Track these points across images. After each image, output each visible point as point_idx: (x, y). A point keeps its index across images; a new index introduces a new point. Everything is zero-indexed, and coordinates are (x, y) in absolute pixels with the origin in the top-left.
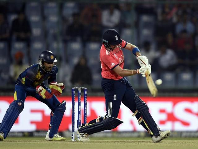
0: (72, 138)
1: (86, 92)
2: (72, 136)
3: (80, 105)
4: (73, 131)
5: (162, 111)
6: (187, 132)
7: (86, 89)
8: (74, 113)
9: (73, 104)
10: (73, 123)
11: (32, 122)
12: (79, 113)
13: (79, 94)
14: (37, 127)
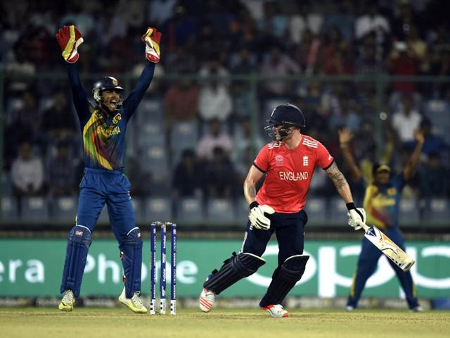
0: (152, 309)
1: (175, 231)
3: (165, 253)
4: (153, 297)
7: (174, 225)
8: (155, 267)
9: (153, 251)
10: (153, 283)
12: (163, 266)
13: (163, 234)
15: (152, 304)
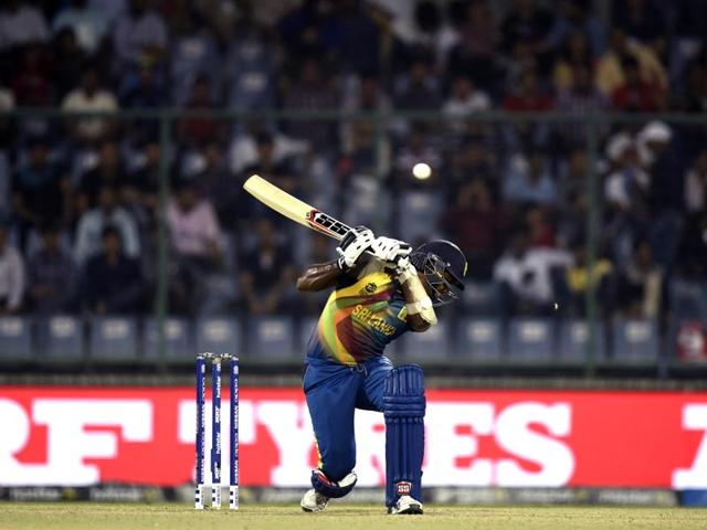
0: (198, 500)
2: (197, 496)
3: (219, 407)
4: (200, 481)
5: (463, 430)
6: (535, 489)
7: (235, 359)
8: (203, 429)
9: (200, 403)
10: (201, 457)
11: (88, 461)
12: (216, 428)
13: (216, 374)
14: (102, 474)
15: (198, 492)
